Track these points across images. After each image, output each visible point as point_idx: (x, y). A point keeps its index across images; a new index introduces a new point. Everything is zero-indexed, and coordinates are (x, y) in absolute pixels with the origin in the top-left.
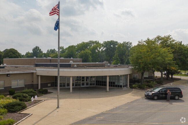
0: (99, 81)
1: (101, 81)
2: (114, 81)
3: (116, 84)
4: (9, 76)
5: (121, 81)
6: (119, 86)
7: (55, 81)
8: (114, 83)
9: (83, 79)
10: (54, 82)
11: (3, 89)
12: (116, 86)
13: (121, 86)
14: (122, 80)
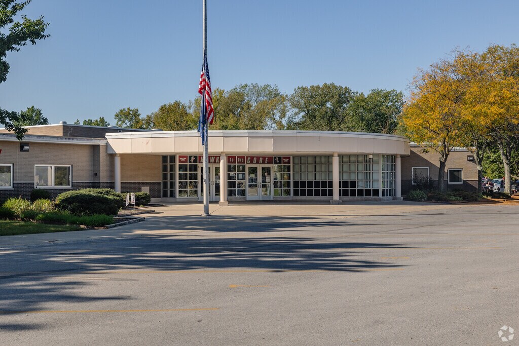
0: (303, 184)
1: (310, 183)
2: (353, 178)
3: (361, 186)
4: (27, 151)
5: (375, 176)
6: (368, 192)
7: (161, 180)
8: (353, 184)
9: (253, 176)
10: (159, 183)
11: (11, 187)
12: (360, 193)
13: (376, 192)
14: (378, 172)
